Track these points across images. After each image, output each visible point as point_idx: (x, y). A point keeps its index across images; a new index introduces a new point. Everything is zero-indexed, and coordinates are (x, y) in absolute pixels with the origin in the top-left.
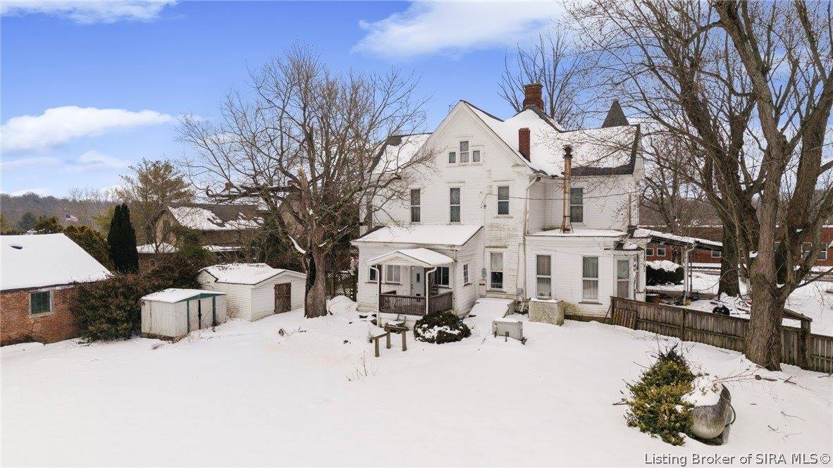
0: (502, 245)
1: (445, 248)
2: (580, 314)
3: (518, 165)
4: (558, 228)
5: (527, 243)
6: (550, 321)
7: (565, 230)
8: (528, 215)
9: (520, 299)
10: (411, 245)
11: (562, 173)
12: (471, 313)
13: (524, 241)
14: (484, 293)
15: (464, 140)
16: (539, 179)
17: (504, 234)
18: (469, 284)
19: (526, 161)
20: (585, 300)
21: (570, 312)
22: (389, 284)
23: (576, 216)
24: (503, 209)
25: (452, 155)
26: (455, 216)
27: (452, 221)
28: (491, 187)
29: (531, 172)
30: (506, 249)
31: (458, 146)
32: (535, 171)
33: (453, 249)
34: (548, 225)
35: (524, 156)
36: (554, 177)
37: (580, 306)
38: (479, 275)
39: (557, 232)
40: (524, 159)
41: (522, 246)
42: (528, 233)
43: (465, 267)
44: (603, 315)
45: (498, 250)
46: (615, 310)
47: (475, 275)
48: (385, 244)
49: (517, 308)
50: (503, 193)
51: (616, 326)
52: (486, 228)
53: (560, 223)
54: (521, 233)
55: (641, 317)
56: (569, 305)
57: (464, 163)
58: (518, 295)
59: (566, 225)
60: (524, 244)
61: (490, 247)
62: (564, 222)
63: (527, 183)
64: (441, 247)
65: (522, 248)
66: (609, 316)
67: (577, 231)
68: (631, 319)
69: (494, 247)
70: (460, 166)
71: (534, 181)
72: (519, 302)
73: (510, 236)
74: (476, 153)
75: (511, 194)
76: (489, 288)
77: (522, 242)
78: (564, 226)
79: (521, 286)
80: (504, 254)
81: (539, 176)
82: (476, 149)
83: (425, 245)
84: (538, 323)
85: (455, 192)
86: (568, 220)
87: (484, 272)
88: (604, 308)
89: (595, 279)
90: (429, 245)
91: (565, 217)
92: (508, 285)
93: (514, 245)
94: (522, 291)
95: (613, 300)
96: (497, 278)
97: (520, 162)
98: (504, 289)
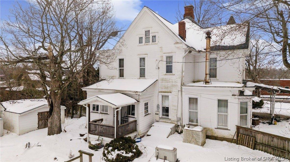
0: (169, 91)
1: (132, 93)
2: (216, 135)
3: (177, 43)
4: (202, 81)
5: (183, 90)
6: (197, 143)
7: (207, 82)
8: (184, 73)
9: (179, 124)
10: (114, 91)
11: (205, 49)
12: (148, 133)
13: (181, 88)
14: (158, 119)
15: (147, 30)
16: (190, 52)
17: (169, 84)
18: (149, 114)
19: (183, 40)
20: (219, 127)
21: (209, 134)
22: (102, 113)
23: (213, 74)
24: (169, 70)
25: (141, 38)
26: (142, 74)
27: (141, 77)
28: (162, 57)
29: (186, 47)
30: (170, 93)
31: (144, 33)
32: (188, 46)
33: (137, 94)
34: (196, 79)
35: (182, 38)
36: (199, 51)
37: (216, 130)
38: (155, 109)
39: (202, 84)
40: (181, 39)
41: (180, 92)
42: (184, 84)
43: (146, 104)
44: (231, 137)
45: (166, 94)
46: (239, 135)
47: (152, 108)
48: (100, 90)
49: (177, 130)
50: (169, 61)
51: (240, 145)
52: (160, 81)
53: (203, 78)
54: (179, 84)
55: (258, 141)
56: (209, 129)
57: (147, 44)
58: (177, 121)
59: (207, 79)
60: (182, 91)
61: (161, 92)
62: (206, 77)
63: (183, 54)
64: (130, 93)
65: (180, 93)
66: (235, 138)
67: (214, 83)
68: (251, 142)
69: (164, 92)
70: (145, 45)
71: (187, 53)
72: (178, 126)
73: (173, 86)
74: (154, 37)
75: (174, 61)
76: (161, 116)
77: (180, 89)
78: (206, 80)
79: (179, 116)
80: (170, 97)
81: (190, 50)
82: (154, 35)
83: (121, 91)
84: (189, 144)
85: (142, 60)
86: (208, 76)
87: (158, 106)
88: (231, 133)
89: (226, 114)
90: (123, 91)
91: (206, 74)
92: (172, 114)
93: (175, 91)
94: (180, 119)
95: (238, 128)
96: (166, 110)
97: (178, 41)
98: (170, 117)
